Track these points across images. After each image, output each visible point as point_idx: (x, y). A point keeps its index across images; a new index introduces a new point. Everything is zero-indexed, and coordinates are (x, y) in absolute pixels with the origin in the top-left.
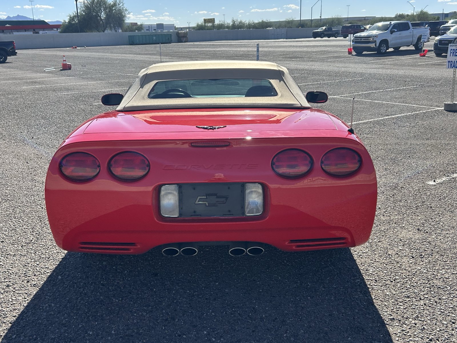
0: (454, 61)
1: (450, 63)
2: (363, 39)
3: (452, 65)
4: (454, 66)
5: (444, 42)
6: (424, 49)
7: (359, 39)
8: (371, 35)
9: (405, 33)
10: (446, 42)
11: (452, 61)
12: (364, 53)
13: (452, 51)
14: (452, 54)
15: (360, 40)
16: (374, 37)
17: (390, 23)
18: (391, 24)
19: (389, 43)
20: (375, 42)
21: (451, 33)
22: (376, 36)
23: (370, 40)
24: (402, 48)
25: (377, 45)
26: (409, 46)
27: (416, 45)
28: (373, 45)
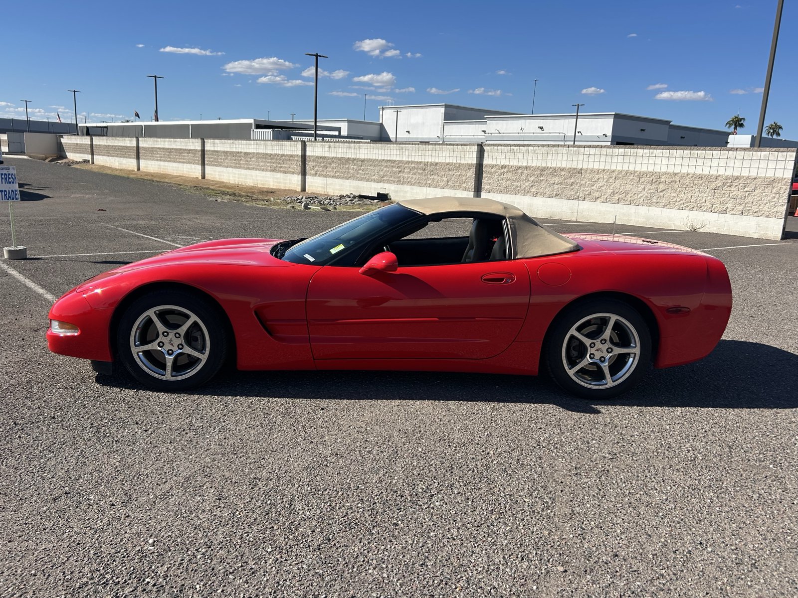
0: (9, 191)
1: (3, 193)
3: (7, 196)
4: (10, 197)
11: (5, 191)
13: (3, 176)
14: (4, 180)
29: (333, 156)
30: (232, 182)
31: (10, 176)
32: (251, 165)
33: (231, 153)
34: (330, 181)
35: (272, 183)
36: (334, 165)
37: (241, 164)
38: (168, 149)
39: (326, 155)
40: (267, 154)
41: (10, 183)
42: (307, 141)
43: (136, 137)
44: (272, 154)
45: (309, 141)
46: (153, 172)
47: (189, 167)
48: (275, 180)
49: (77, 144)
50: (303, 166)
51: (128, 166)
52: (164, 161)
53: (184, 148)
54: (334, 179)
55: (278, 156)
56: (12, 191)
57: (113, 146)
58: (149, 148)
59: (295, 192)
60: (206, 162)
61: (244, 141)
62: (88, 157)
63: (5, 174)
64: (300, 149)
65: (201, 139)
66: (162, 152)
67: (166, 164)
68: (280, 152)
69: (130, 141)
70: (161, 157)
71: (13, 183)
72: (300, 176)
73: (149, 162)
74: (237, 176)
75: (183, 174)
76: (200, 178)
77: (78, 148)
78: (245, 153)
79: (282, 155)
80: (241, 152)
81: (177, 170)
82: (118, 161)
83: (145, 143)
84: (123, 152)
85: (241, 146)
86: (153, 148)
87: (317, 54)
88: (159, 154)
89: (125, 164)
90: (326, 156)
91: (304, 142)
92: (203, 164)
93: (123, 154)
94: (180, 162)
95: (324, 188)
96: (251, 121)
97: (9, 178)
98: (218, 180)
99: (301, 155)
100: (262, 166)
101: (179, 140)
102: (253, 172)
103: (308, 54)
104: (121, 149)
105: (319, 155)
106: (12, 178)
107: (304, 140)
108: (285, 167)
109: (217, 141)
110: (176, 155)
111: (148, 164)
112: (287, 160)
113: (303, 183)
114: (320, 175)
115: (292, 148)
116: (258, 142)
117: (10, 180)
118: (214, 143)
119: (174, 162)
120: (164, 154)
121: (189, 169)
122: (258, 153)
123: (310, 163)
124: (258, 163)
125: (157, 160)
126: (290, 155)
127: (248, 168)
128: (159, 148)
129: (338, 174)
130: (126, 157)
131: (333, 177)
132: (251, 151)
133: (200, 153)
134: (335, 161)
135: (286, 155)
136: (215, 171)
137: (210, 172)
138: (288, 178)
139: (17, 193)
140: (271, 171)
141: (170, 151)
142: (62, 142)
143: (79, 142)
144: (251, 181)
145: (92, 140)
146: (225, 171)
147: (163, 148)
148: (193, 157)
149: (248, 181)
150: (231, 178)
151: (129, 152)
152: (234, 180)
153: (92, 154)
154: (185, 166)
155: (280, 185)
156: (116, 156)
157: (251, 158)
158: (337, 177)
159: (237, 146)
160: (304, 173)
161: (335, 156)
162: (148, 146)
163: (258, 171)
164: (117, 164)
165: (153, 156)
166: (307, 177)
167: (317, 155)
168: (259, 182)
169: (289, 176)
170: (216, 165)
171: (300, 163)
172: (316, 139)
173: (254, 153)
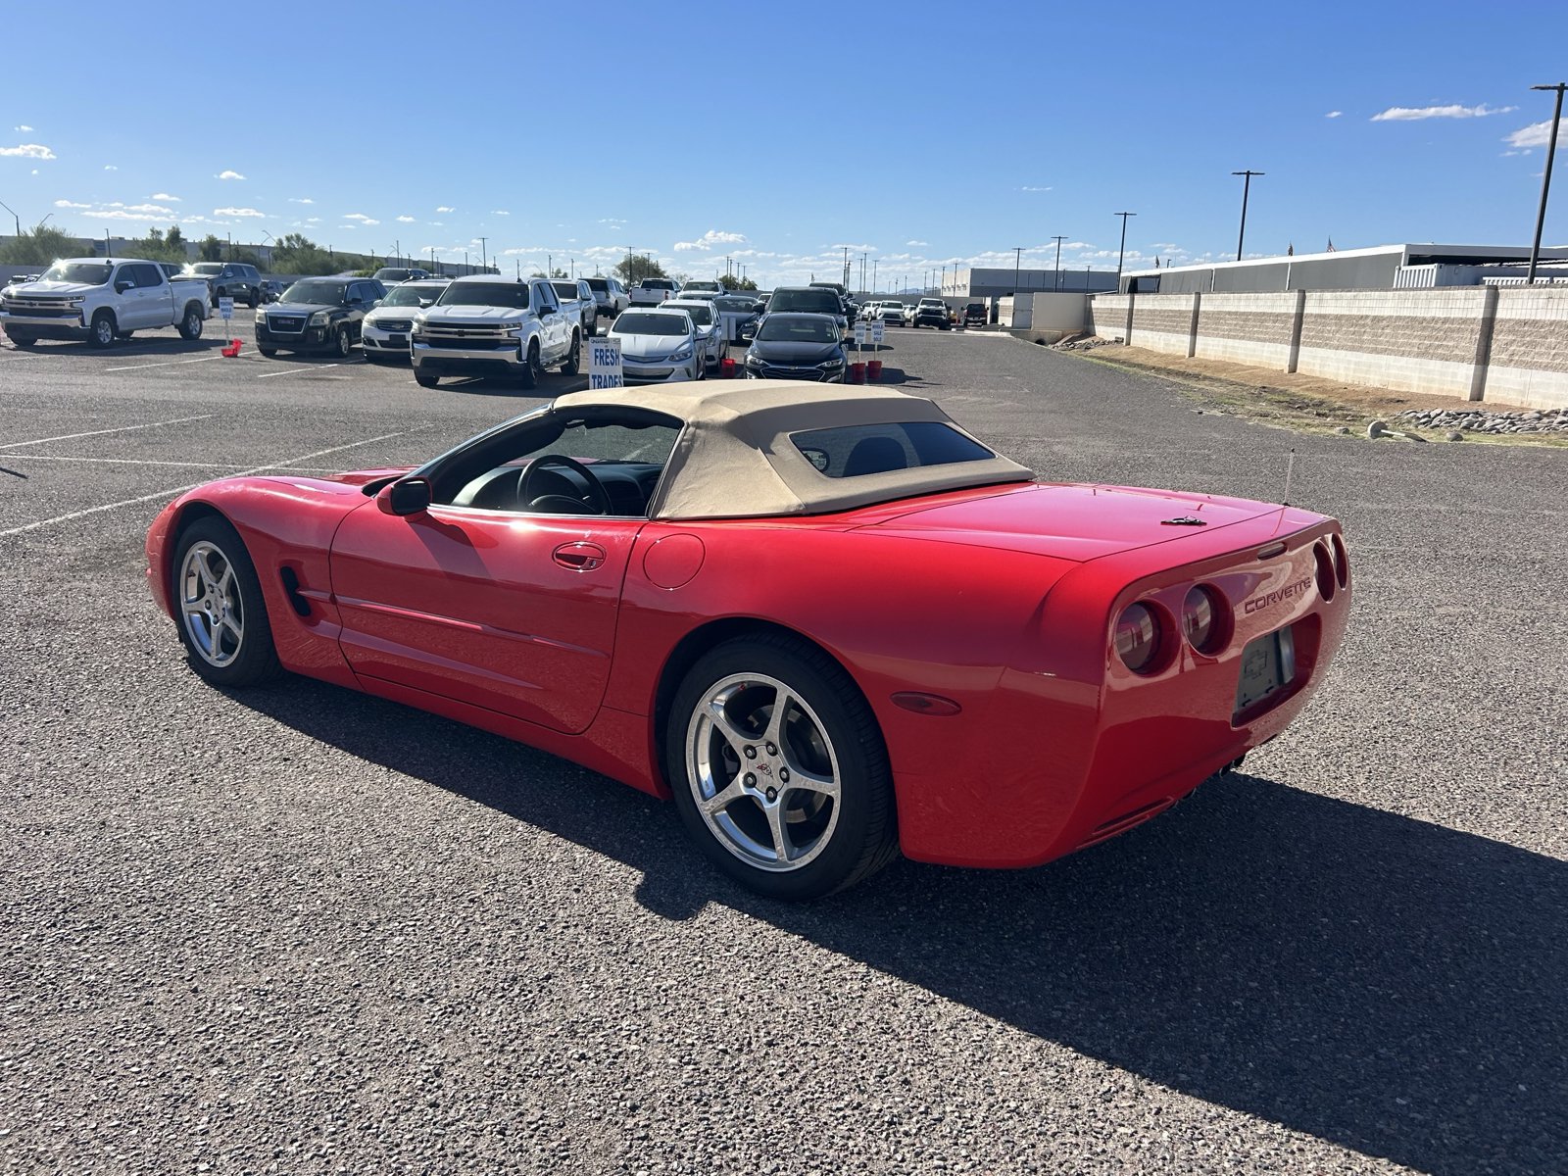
0: (604, 376)
2: (40, 305)
5: (283, 322)
6: (203, 336)
7: (24, 304)
8: (64, 293)
9: (150, 293)
10: (289, 322)
12: (40, 342)
14: (598, 360)
15: (28, 307)
16: (72, 298)
17: (108, 262)
18: (113, 267)
19: (118, 317)
20: (79, 313)
21: (292, 298)
22: (78, 298)
23: (63, 308)
24: (137, 334)
25: (88, 322)
26: (160, 328)
27: (183, 328)
28: (74, 322)
29: (1553, 318)
30: (1342, 380)
31: (608, 354)
32: (1381, 343)
33: (1349, 318)
34: (1538, 376)
35: (1415, 383)
36: (1553, 340)
37: (1363, 342)
38: (1243, 313)
39: (1540, 316)
40: (1413, 319)
41: (607, 364)
42: (1503, 287)
43: (1196, 293)
44: (1424, 319)
45: (1507, 287)
46: (1213, 359)
47: (1273, 349)
48: (1423, 375)
49: (1112, 309)
50: (1483, 343)
51: (1177, 348)
52: (1234, 337)
53: (1270, 311)
54: (1549, 373)
55: (1437, 322)
56: (610, 377)
57: (1160, 311)
58: (1214, 313)
59: (1458, 401)
60: (1302, 339)
61: (1377, 293)
62: (1122, 333)
63: (602, 350)
64: (1483, 305)
65: (1299, 291)
66: (1232, 319)
67: (1237, 343)
68: (1441, 314)
69: (1187, 300)
70: (1231, 330)
71: (612, 364)
72: (1473, 366)
73: (1211, 341)
74: (1352, 366)
75: (1260, 362)
76: (1286, 371)
77: (1111, 317)
78: (1375, 318)
79: (1445, 321)
80: (1367, 317)
81: (1252, 356)
82: (1164, 340)
83: (1211, 303)
84: (1174, 321)
85: (1368, 303)
86: (1219, 313)
87: (1563, 84)
88: (1229, 324)
89: (1174, 345)
90: (1538, 318)
91: (1496, 288)
92: (1296, 342)
93: (1173, 327)
94: (1259, 340)
95: (1522, 393)
96: (1401, 249)
97: (607, 357)
98: (1318, 375)
99: (1483, 319)
100: (1402, 345)
101: (1263, 295)
102: (1383, 359)
103: (1537, 88)
104: (1172, 316)
105: (1523, 318)
106: (612, 356)
107: (1495, 284)
108: (1447, 346)
109: (1328, 295)
110: (1255, 326)
111: (1209, 345)
112: (1453, 331)
113: (1478, 382)
114: (1520, 364)
115: (1468, 303)
116: (1402, 293)
117: (608, 360)
118: (1321, 300)
119: (1250, 339)
120: (1235, 325)
121: (1271, 353)
122: (1399, 318)
123: (1500, 337)
124: (1396, 337)
125: (1223, 336)
126: (1461, 319)
127: (1375, 351)
128: (1229, 313)
129: (1558, 361)
130: (1177, 332)
131: (1546, 367)
132: (1386, 313)
133: (1293, 320)
134: (1557, 330)
135: (1453, 321)
136: (1314, 357)
137: (1306, 359)
138: (1451, 370)
139: (617, 380)
140: (1418, 355)
141: (1245, 316)
142: (1093, 306)
143: (1114, 307)
144: (1377, 378)
145: (1132, 300)
146: (1333, 356)
147: (1236, 313)
148: (1282, 328)
149: (1372, 377)
150: (1341, 372)
151: (1183, 322)
152: (1347, 375)
153: (1130, 327)
154: (1266, 348)
155: (1432, 385)
156: (1163, 331)
157: (1383, 329)
158: (1555, 369)
159: (1362, 304)
160: (1483, 358)
161: (1559, 318)
162: (1212, 309)
163: (1393, 357)
164: (1162, 345)
165: (1217, 329)
166: (1490, 367)
167: (1517, 318)
168: (1392, 379)
169: (1452, 366)
170: (1318, 345)
171: (1478, 336)
172: (1531, 282)
173: (1391, 317)
